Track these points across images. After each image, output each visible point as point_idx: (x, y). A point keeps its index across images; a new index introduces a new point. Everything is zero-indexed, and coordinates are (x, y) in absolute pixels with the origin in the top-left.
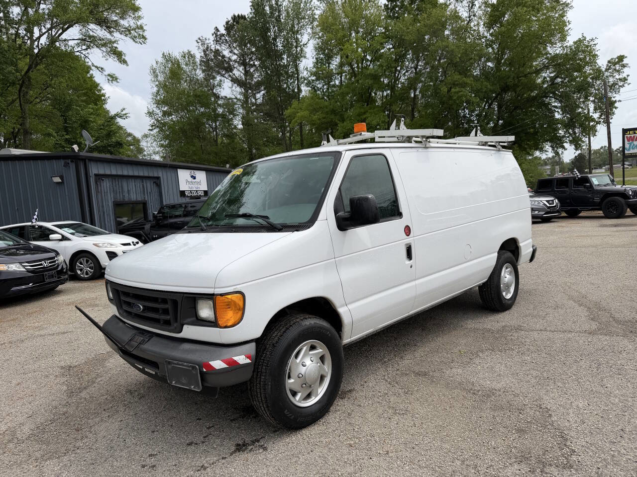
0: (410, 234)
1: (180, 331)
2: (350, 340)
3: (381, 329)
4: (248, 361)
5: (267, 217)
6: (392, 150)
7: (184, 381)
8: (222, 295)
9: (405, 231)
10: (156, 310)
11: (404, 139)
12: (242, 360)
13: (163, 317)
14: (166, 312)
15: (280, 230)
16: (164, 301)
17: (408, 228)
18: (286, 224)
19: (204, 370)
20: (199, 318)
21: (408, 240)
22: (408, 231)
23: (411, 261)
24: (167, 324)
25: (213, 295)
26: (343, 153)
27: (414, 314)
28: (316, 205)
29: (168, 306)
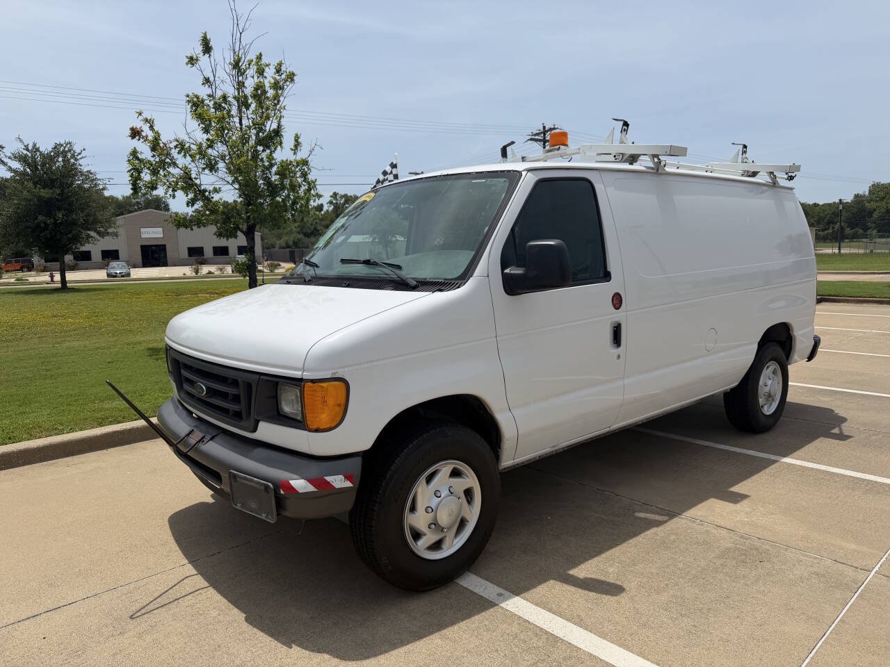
0: (620, 306)
1: (255, 430)
2: (512, 461)
3: (564, 448)
4: (348, 484)
5: (399, 267)
6: (603, 174)
7: (254, 506)
8: (313, 381)
9: (613, 302)
10: (224, 396)
11: (625, 158)
12: (338, 482)
13: (233, 407)
14: (236, 399)
15: (413, 288)
16: (235, 383)
17: (618, 297)
18: (426, 279)
19: (282, 492)
20: (281, 413)
21: (618, 316)
22: (617, 301)
23: (620, 349)
24: (237, 417)
25: (301, 380)
26: (524, 173)
27: (619, 429)
28: (474, 252)
29: (241, 391)
